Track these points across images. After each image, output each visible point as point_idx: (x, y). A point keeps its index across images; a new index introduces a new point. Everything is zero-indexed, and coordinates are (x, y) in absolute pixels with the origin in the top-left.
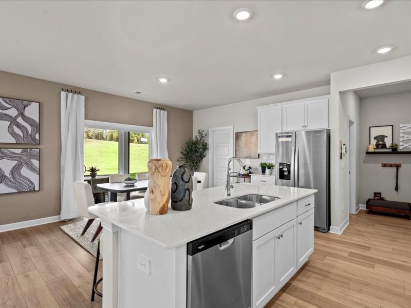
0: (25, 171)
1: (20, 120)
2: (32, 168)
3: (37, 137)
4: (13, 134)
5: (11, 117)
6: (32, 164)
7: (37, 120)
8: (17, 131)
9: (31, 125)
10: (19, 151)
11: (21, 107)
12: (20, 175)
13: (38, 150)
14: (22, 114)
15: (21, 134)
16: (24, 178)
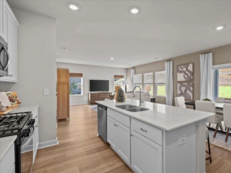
0: (188, 92)
1: (187, 72)
2: (190, 91)
3: (192, 78)
4: (185, 77)
5: (184, 71)
6: (190, 89)
7: (192, 71)
8: (186, 76)
9: (190, 73)
10: (186, 84)
11: (187, 67)
12: (187, 93)
13: (192, 83)
14: (187, 70)
15: (187, 77)
16: (188, 94)
